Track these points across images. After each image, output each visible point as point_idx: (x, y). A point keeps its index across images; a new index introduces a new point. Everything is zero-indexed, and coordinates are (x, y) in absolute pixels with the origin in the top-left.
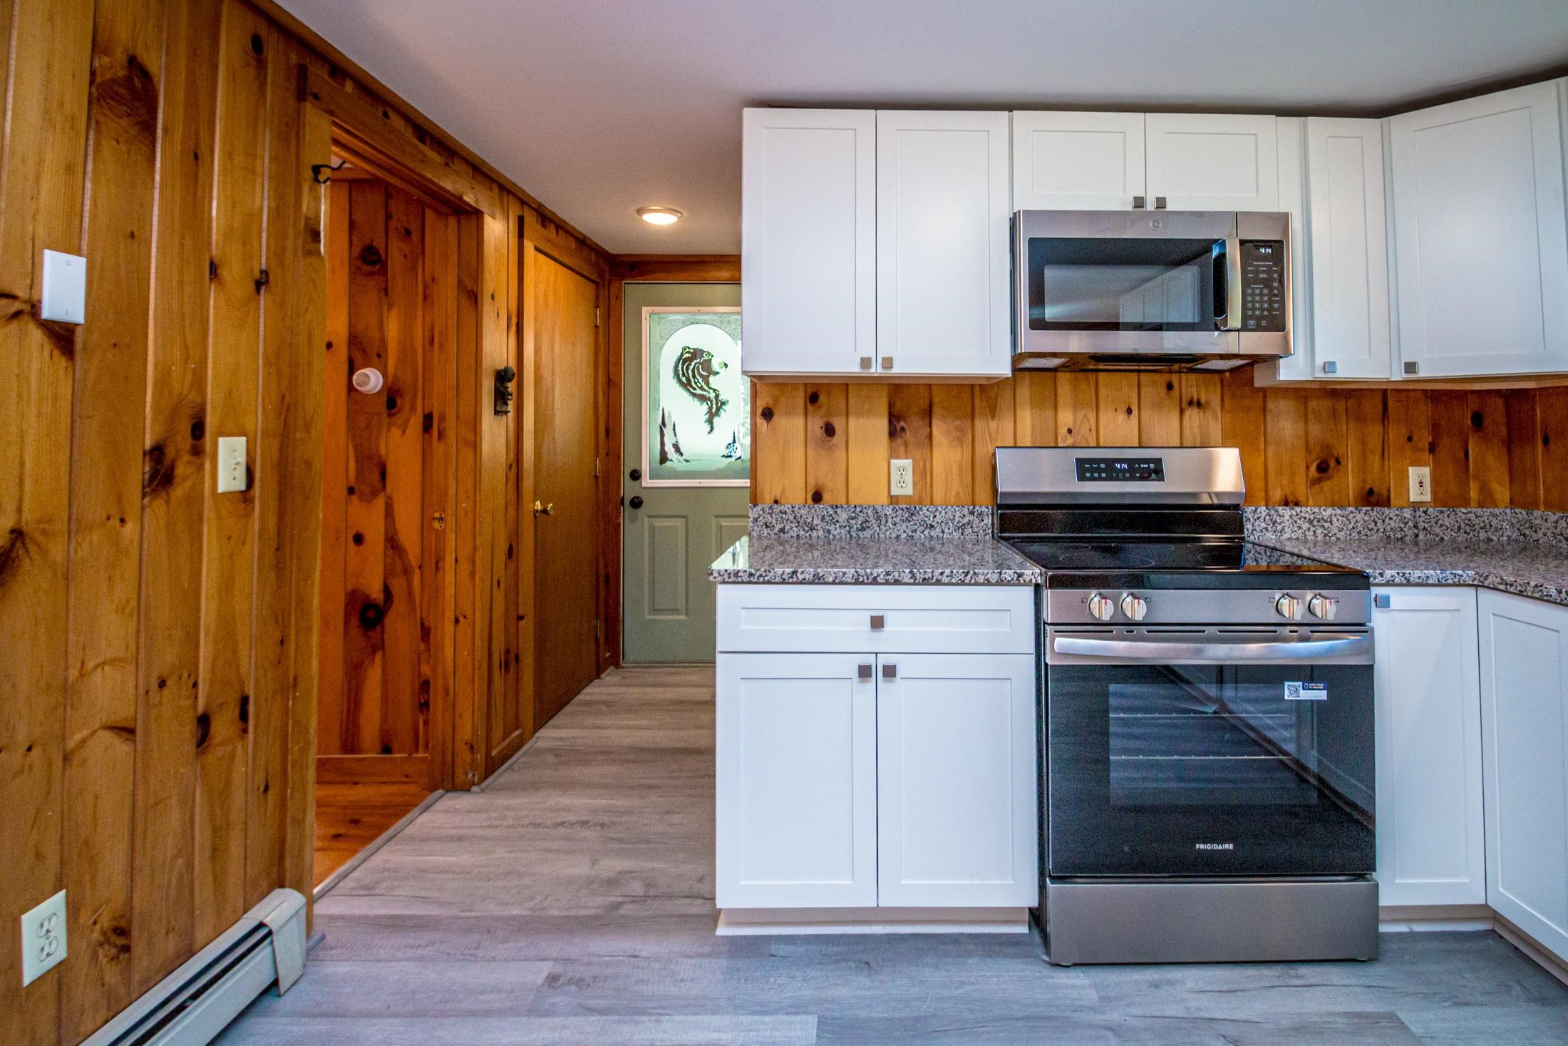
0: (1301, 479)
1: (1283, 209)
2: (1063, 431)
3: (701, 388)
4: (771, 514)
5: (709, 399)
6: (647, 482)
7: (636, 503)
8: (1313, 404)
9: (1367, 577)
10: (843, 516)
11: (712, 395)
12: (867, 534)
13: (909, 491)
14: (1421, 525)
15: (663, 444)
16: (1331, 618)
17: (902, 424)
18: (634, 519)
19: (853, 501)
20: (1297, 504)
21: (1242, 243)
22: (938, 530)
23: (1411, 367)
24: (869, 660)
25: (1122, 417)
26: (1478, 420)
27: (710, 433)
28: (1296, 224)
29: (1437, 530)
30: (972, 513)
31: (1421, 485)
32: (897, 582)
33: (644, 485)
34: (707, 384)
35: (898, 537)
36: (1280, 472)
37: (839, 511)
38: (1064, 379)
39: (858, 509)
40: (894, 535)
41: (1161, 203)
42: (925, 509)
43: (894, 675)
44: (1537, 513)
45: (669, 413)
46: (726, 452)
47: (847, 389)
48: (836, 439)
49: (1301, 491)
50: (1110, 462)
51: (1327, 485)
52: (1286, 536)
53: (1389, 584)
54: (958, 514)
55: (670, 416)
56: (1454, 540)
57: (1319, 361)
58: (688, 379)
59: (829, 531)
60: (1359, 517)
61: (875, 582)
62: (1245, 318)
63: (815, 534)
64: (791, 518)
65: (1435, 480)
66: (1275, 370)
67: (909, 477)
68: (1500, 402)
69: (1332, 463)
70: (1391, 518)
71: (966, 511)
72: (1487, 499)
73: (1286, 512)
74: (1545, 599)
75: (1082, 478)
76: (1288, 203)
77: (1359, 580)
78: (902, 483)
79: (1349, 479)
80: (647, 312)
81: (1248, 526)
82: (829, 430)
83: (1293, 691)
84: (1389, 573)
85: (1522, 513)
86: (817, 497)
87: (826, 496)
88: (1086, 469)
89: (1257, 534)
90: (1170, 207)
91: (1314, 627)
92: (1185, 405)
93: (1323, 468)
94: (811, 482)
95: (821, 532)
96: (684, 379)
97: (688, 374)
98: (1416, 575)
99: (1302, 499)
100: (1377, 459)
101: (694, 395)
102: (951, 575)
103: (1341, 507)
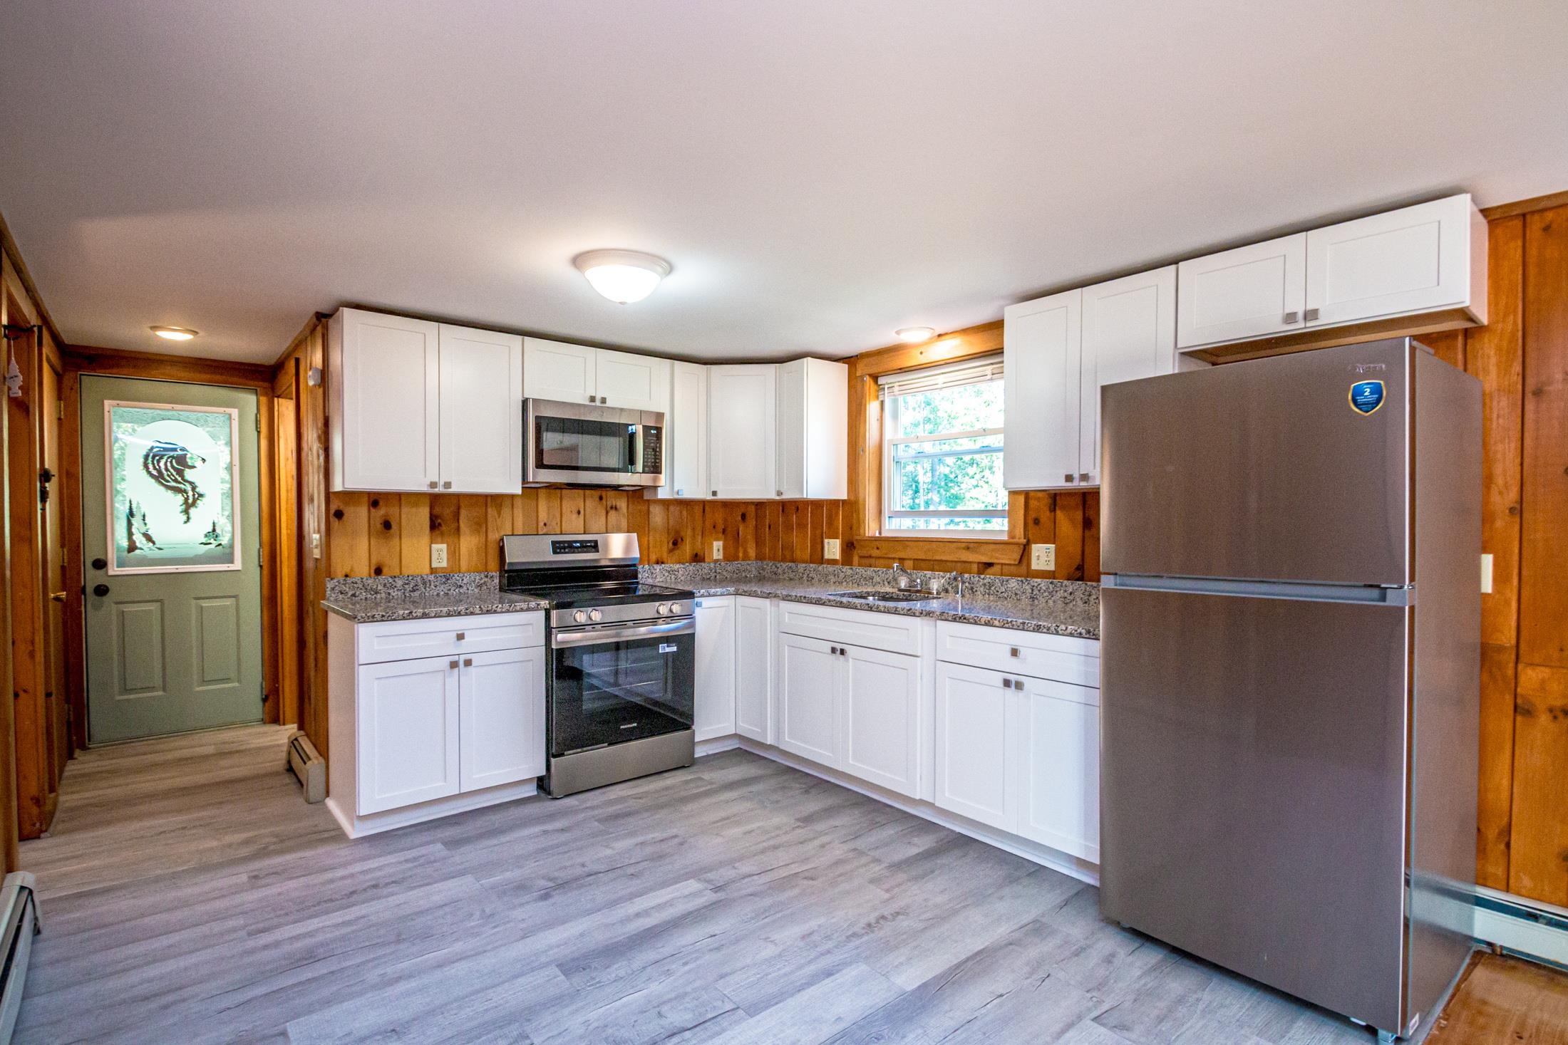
0: (665, 549)
1: (661, 411)
2: (541, 524)
3: (176, 481)
4: (345, 584)
5: (185, 491)
6: (113, 570)
7: (102, 591)
8: (672, 508)
9: (693, 593)
10: (399, 583)
11: (188, 488)
12: (417, 594)
13: (444, 564)
14: (718, 571)
15: (130, 534)
16: (679, 613)
17: (439, 521)
18: (97, 608)
19: (406, 572)
20: (663, 563)
21: (644, 426)
22: (465, 588)
23: (714, 493)
24: (456, 658)
25: (575, 516)
26: (744, 517)
27: (185, 522)
28: (667, 418)
29: (725, 573)
30: (487, 577)
31: (718, 550)
32: (472, 614)
33: (111, 572)
34: (182, 476)
35: (438, 595)
36: (655, 547)
37: (396, 579)
38: (542, 494)
39: (410, 578)
40: (435, 593)
41: (604, 400)
42: (456, 575)
43: (471, 665)
44: (765, 563)
45: (138, 503)
46: (204, 540)
47: (400, 500)
48: (392, 531)
49: (665, 555)
50: (570, 543)
51: (677, 552)
52: (658, 580)
53: (702, 596)
54: (478, 578)
55: (138, 507)
56: (731, 578)
57: (676, 489)
58: (159, 471)
59: (389, 594)
60: (691, 568)
61: (459, 614)
62: (644, 466)
63: (379, 596)
64: (361, 586)
65: (725, 548)
66: (656, 493)
67: (444, 555)
68: (753, 507)
69: (680, 540)
70: (705, 567)
71: (482, 576)
72: (746, 558)
73: (658, 567)
74: (757, 596)
75: (555, 552)
76: (663, 408)
77: (690, 595)
78: (439, 558)
79: (687, 549)
80: (110, 405)
81: (640, 576)
82: (387, 525)
83: (664, 649)
84: (702, 591)
85: (760, 563)
86: (378, 571)
87: (385, 570)
88: (558, 547)
89: (644, 580)
90: (609, 404)
91: (671, 617)
92: (608, 508)
93: (675, 543)
94: (374, 562)
95: (383, 595)
96: (155, 473)
97: (160, 467)
98: (712, 591)
99: (665, 560)
100: (700, 537)
101: (168, 488)
102: (502, 608)
103: (683, 564)
